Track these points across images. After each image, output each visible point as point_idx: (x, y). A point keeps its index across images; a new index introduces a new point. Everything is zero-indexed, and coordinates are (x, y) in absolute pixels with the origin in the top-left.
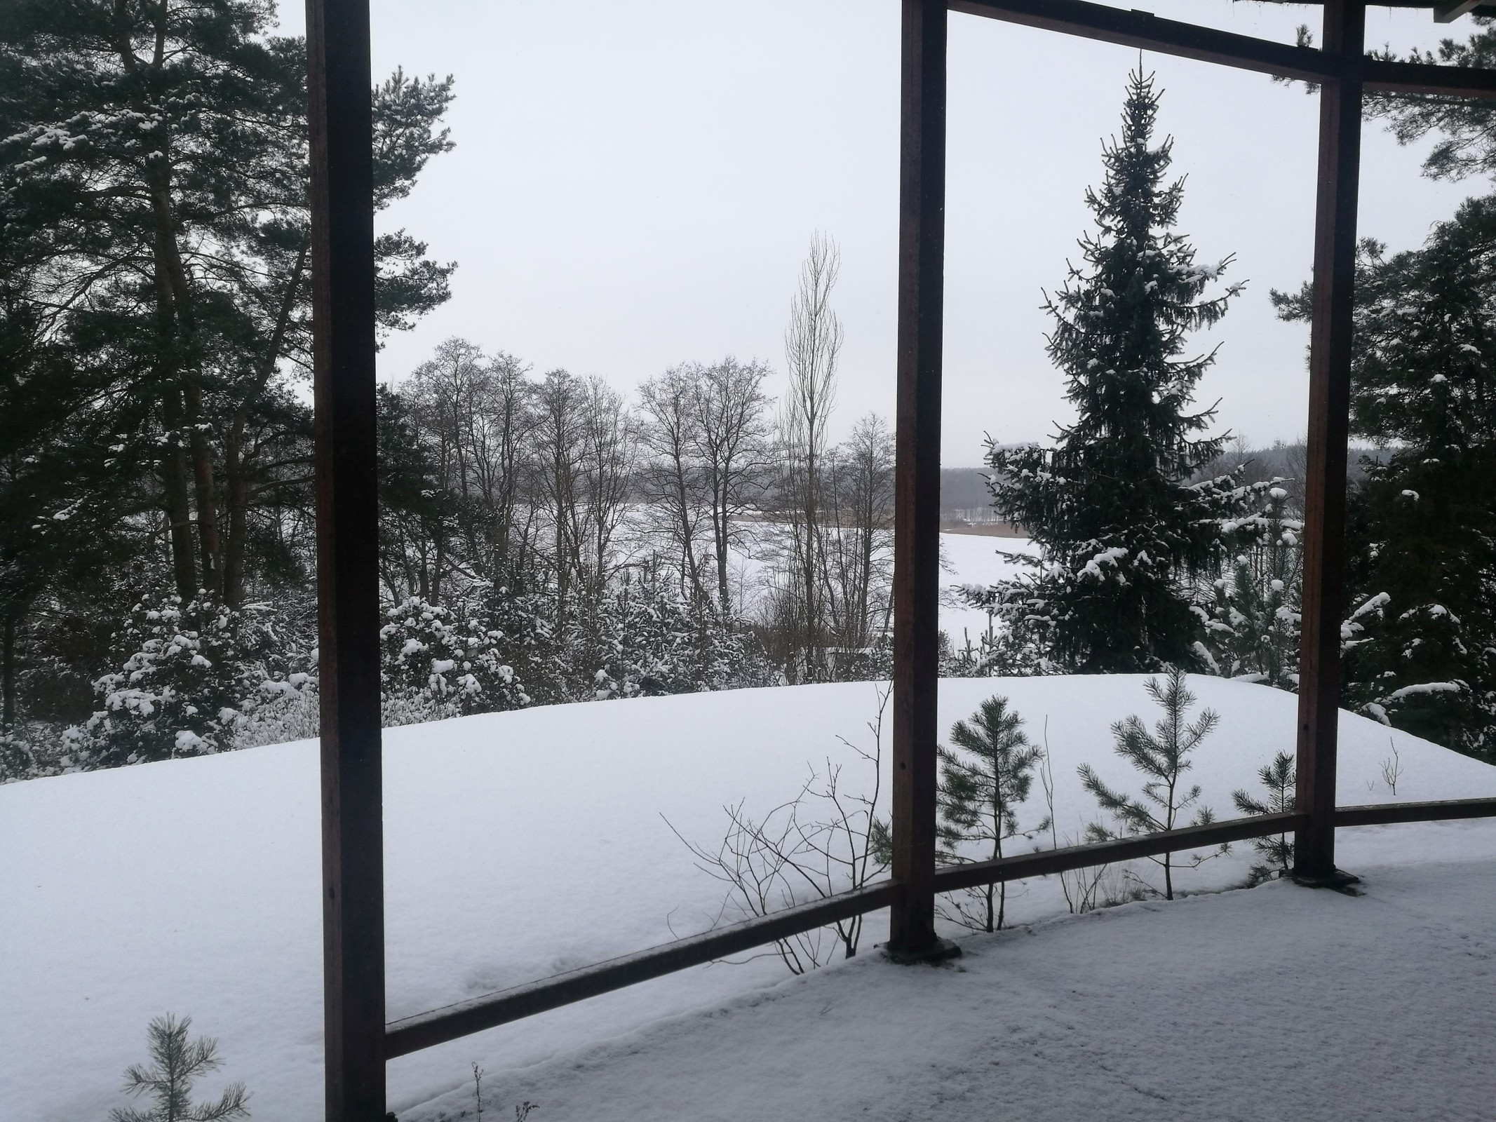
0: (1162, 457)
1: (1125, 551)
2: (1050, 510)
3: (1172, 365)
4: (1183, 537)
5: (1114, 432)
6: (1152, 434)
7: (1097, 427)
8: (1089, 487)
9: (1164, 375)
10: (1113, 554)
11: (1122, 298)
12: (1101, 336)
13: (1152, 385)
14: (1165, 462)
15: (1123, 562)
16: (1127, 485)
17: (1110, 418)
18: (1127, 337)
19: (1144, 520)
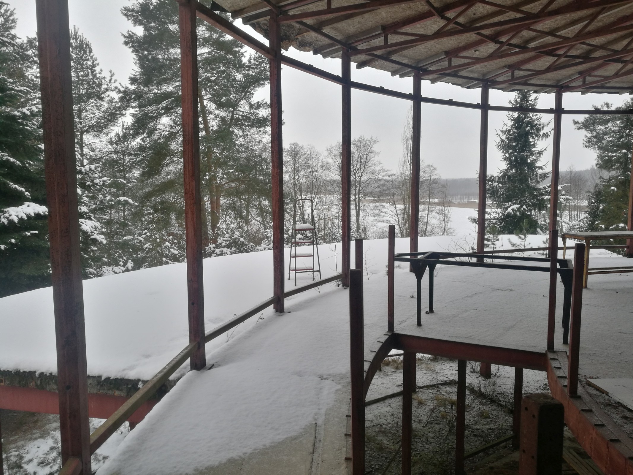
0: (531, 178)
1: (519, 206)
2: (497, 194)
3: (534, 151)
4: (536, 201)
5: (517, 171)
6: (528, 171)
7: (511, 169)
8: (509, 188)
9: (532, 154)
10: (516, 206)
11: (519, 132)
12: (513, 143)
13: (527, 157)
14: (531, 180)
15: (519, 209)
16: (520, 187)
17: (515, 166)
18: (520, 144)
19: (524, 197)
